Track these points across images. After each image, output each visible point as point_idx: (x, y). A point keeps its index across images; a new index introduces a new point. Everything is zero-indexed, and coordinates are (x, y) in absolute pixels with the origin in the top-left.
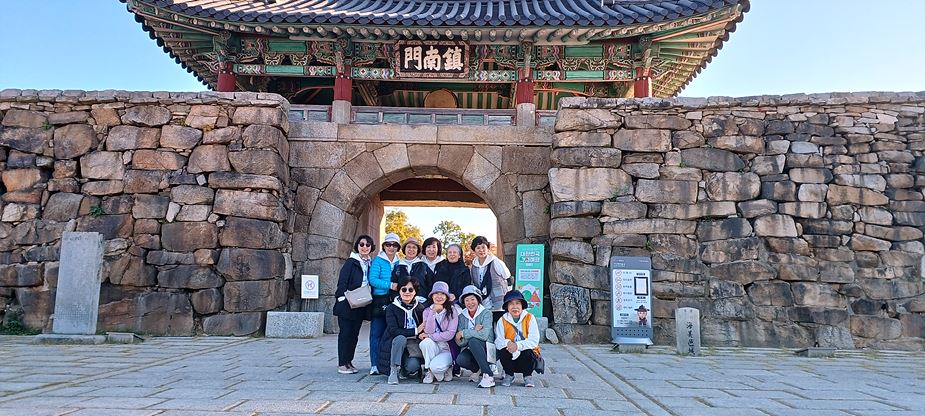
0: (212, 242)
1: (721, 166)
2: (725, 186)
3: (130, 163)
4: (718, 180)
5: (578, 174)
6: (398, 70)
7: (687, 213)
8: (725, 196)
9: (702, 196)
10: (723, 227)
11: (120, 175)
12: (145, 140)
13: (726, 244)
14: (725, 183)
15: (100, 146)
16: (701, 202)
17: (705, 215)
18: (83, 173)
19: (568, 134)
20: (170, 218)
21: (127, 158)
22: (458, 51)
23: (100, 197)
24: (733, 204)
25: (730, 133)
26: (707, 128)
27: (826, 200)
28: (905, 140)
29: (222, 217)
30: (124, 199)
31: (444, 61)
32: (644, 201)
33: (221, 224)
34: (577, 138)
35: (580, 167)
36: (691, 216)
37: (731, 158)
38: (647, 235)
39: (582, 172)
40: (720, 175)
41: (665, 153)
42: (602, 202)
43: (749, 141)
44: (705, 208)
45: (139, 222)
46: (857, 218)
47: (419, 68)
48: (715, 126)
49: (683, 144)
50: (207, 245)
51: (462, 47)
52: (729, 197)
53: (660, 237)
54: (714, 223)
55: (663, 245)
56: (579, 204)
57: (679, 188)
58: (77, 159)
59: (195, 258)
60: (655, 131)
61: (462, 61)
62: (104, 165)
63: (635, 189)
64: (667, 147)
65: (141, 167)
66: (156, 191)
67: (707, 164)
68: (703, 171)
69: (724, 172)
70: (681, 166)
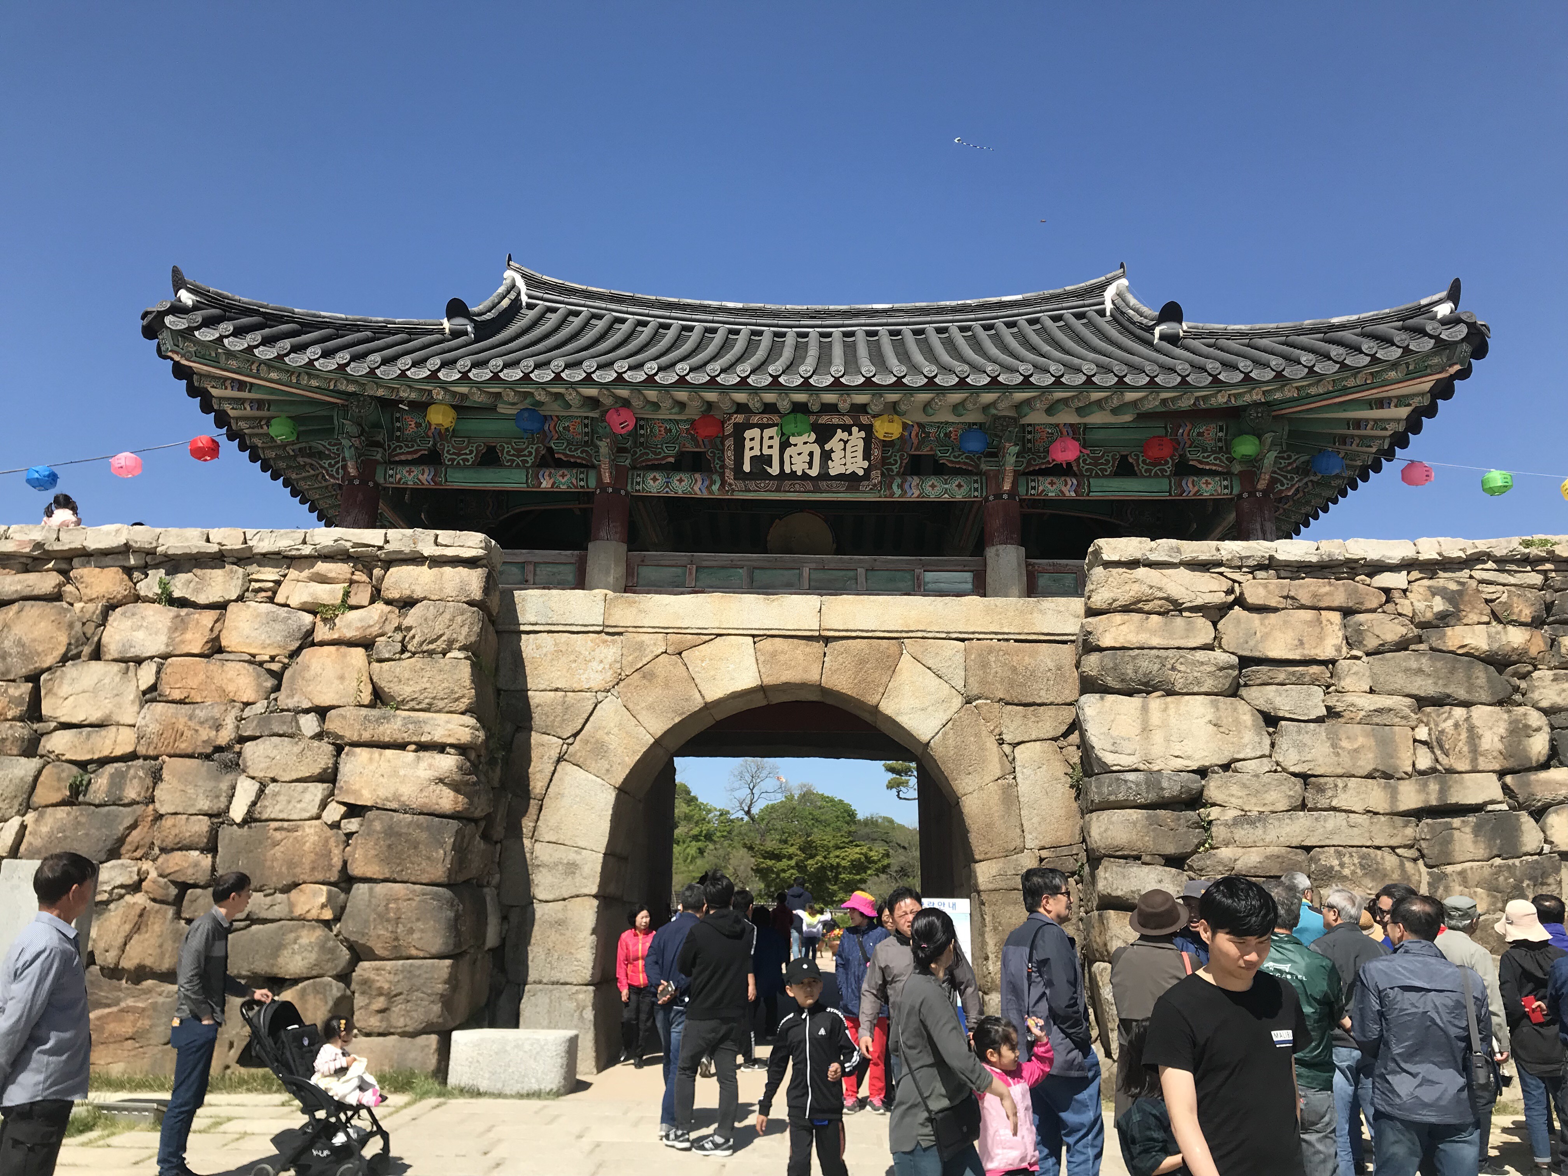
0: (330, 867)
1: (1462, 694)
2: (1473, 737)
3: (153, 688)
4: (1456, 725)
5: (1145, 709)
6: (729, 475)
7: (1394, 796)
8: (1474, 760)
9: (1424, 761)
10: (1477, 830)
11: (128, 713)
12: (188, 636)
13: (1487, 871)
14: (1471, 729)
15: (87, 650)
16: (1422, 773)
17: (1434, 803)
18: (45, 710)
19: (1118, 618)
20: (238, 812)
21: (146, 675)
22: (857, 437)
23: (82, 765)
24: (1494, 777)
25: (1473, 617)
26: (1420, 606)
29: (354, 811)
30: (138, 769)
31: (826, 456)
32: (1296, 769)
33: (352, 825)
34: (1140, 628)
35: (1148, 693)
36: (1403, 807)
37: (1481, 675)
38: (1308, 849)
39: (1155, 702)
40: (1459, 712)
41: (1333, 662)
42: (1203, 772)
43: (1516, 637)
44: (1434, 787)
45: (168, 822)
47: (775, 470)
48: (1439, 605)
49: (1372, 643)
50: (320, 877)
51: (868, 429)
52: (1482, 764)
53: (1340, 855)
54: (1456, 822)
55: (1346, 872)
56: (1153, 777)
57: (1371, 742)
58: (34, 678)
59: (291, 905)
60: (1308, 615)
61: (867, 456)
62: (95, 691)
63: (1273, 745)
64: (1339, 650)
65: (177, 695)
66: (209, 750)
67: (1427, 687)
68: (1422, 702)
69: (1467, 704)
70: (1372, 691)
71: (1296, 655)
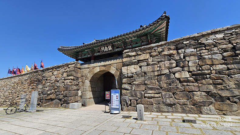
1: (164, 60)
2: (165, 65)
4: (162, 64)
5: (127, 68)
6: (101, 52)
7: (154, 74)
8: (165, 68)
9: (158, 69)
10: (165, 77)
11: (54, 79)
12: (58, 73)
13: (166, 82)
17: (159, 74)
19: (125, 58)
20: (58, 86)
21: (55, 76)
24: (168, 70)
25: (166, 50)
26: (159, 50)
27: (199, 64)
28: (228, 41)
29: (65, 85)
32: (143, 72)
34: (127, 59)
36: (155, 75)
37: (166, 57)
38: (144, 81)
39: (129, 67)
40: (163, 62)
41: (148, 59)
42: (133, 74)
43: (171, 52)
44: (159, 72)
46: (212, 69)
47: (104, 51)
48: (161, 50)
49: (153, 56)
51: (111, 45)
53: (147, 81)
54: (162, 76)
55: (148, 83)
56: (128, 75)
57: (152, 68)
59: (61, 93)
60: (145, 54)
61: (111, 48)
63: (141, 69)
64: (149, 57)
66: (57, 81)
67: (160, 60)
68: (159, 62)
69: (164, 61)
70: (152, 62)
71: (143, 59)
